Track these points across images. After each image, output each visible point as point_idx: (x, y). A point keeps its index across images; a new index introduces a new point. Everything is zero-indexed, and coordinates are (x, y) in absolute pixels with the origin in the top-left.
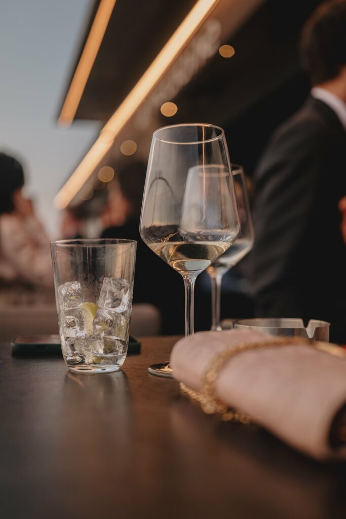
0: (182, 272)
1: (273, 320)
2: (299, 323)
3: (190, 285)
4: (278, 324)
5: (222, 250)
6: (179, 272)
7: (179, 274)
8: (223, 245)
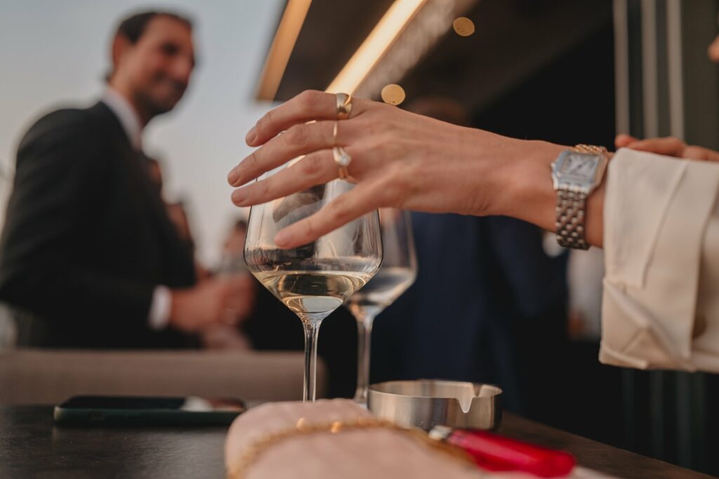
0: (300, 315)
1: (427, 382)
2: (468, 388)
3: (312, 332)
4: (432, 388)
5: (361, 282)
6: (297, 314)
7: (296, 315)
8: (363, 276)
